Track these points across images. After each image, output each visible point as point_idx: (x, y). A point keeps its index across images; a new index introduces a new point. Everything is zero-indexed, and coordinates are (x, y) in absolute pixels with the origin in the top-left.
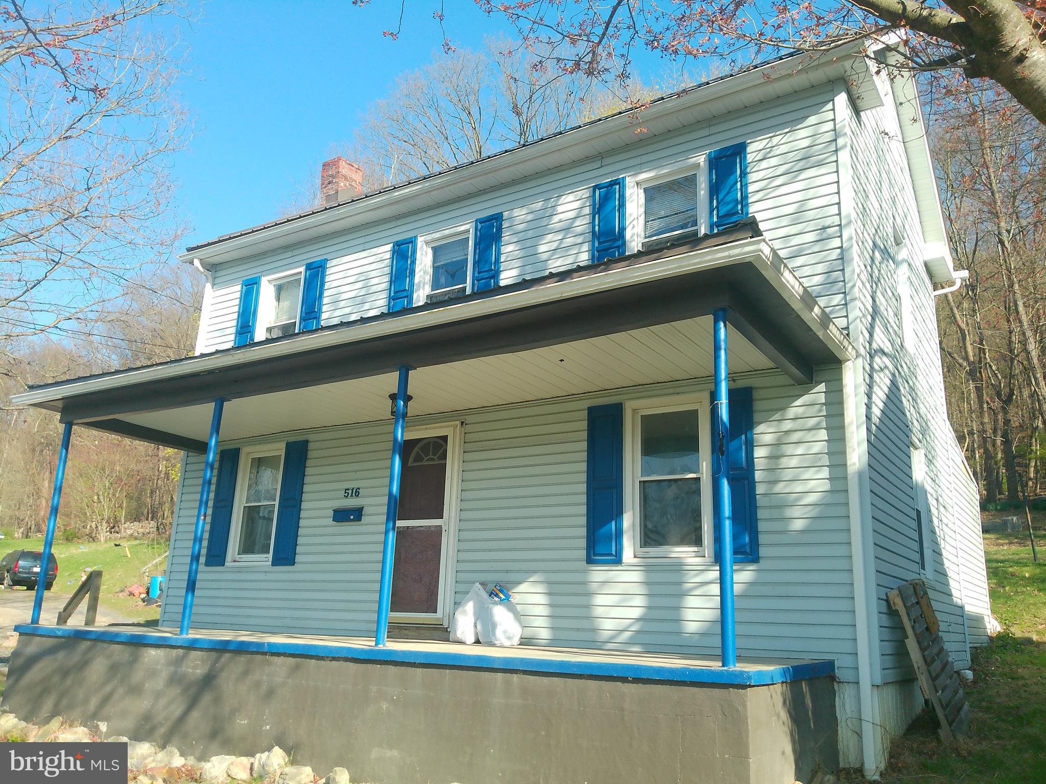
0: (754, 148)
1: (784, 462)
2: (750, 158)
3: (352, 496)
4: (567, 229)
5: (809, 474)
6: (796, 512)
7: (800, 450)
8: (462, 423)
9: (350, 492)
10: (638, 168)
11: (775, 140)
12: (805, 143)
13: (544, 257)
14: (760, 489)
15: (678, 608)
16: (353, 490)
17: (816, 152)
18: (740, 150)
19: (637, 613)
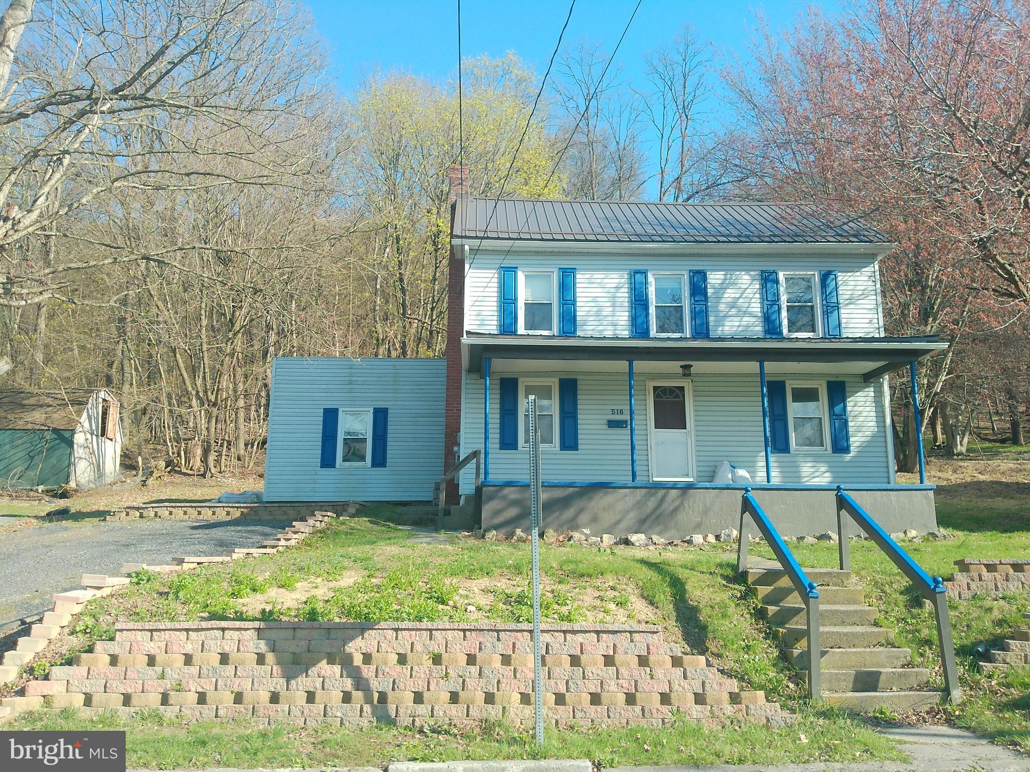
2: (839, 279)
3: (617, 413)
8: (692, 381)
9: (616, 411)
10: (786, 268)
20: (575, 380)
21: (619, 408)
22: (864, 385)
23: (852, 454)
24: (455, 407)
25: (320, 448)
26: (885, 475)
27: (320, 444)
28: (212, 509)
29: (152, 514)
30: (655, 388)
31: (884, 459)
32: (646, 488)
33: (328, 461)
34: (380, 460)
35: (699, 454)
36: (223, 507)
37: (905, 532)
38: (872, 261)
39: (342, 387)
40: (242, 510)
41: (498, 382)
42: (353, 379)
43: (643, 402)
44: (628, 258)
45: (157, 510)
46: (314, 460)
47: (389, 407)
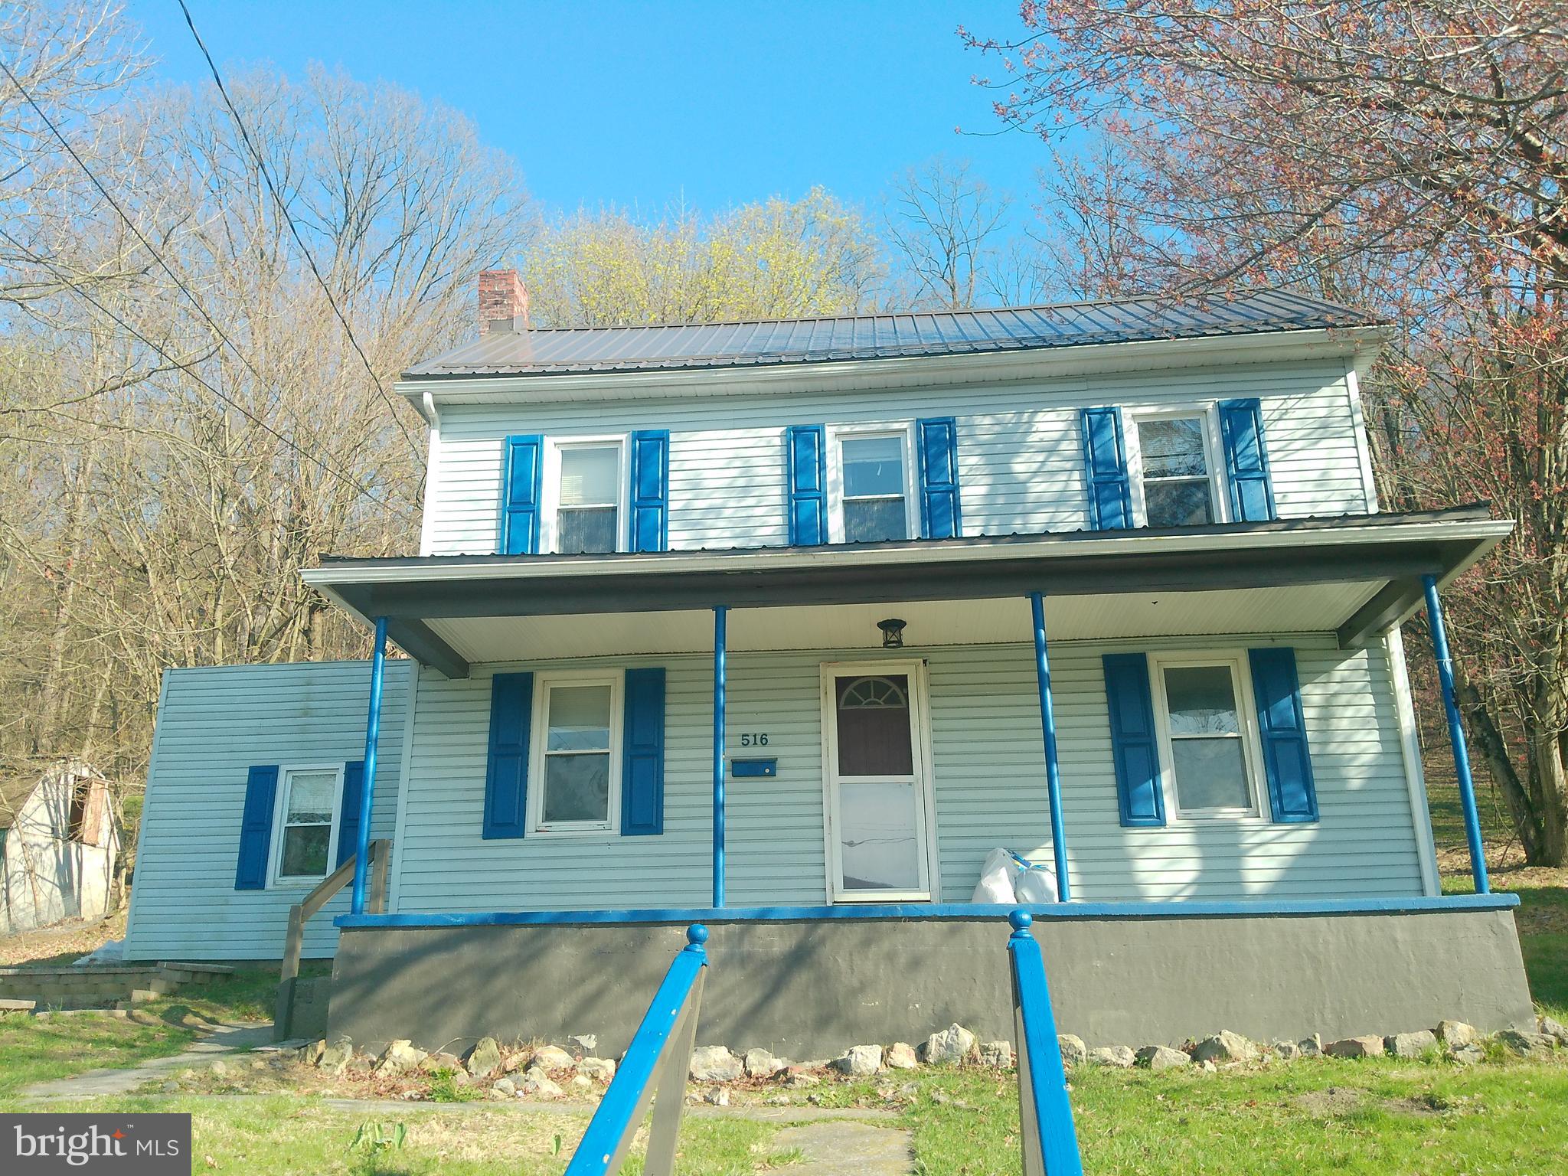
0: (1269, 406)
1: (1335, 723)
2: (1265, 415)
3: (755, 744)
4: (1051, 451)
5: (1360, 736)
6: (1352, 772)
7: (1350, 712)
8: (925, 662)
9: (751, 739)
10: (1138, 399)
11: (1290, 403)
12: (1323, 412)
13: (1022, 477)
14: (1313, 750)
15: (1237, 870)
16: (755, 736)
17: (1332, 423)
18: (1254, 405)
19: (1190, 877)
20: (662, 672)
21: (759, 730)
22: (1341, 654)
23: (1323, 824)
25: (237, 848)
26: (1412, 872)
27: (238, 839)
30: (842, 683)
31: (1406, 834)
33: (250, 876)
35: (945, 832)
37: (1439, 1033)
38: (1341, 372)
39: (290, 721)
41: (489, 683)
42: (313, 704)
43: (813, 716)
44: (781, 403)
46: (224, 874)
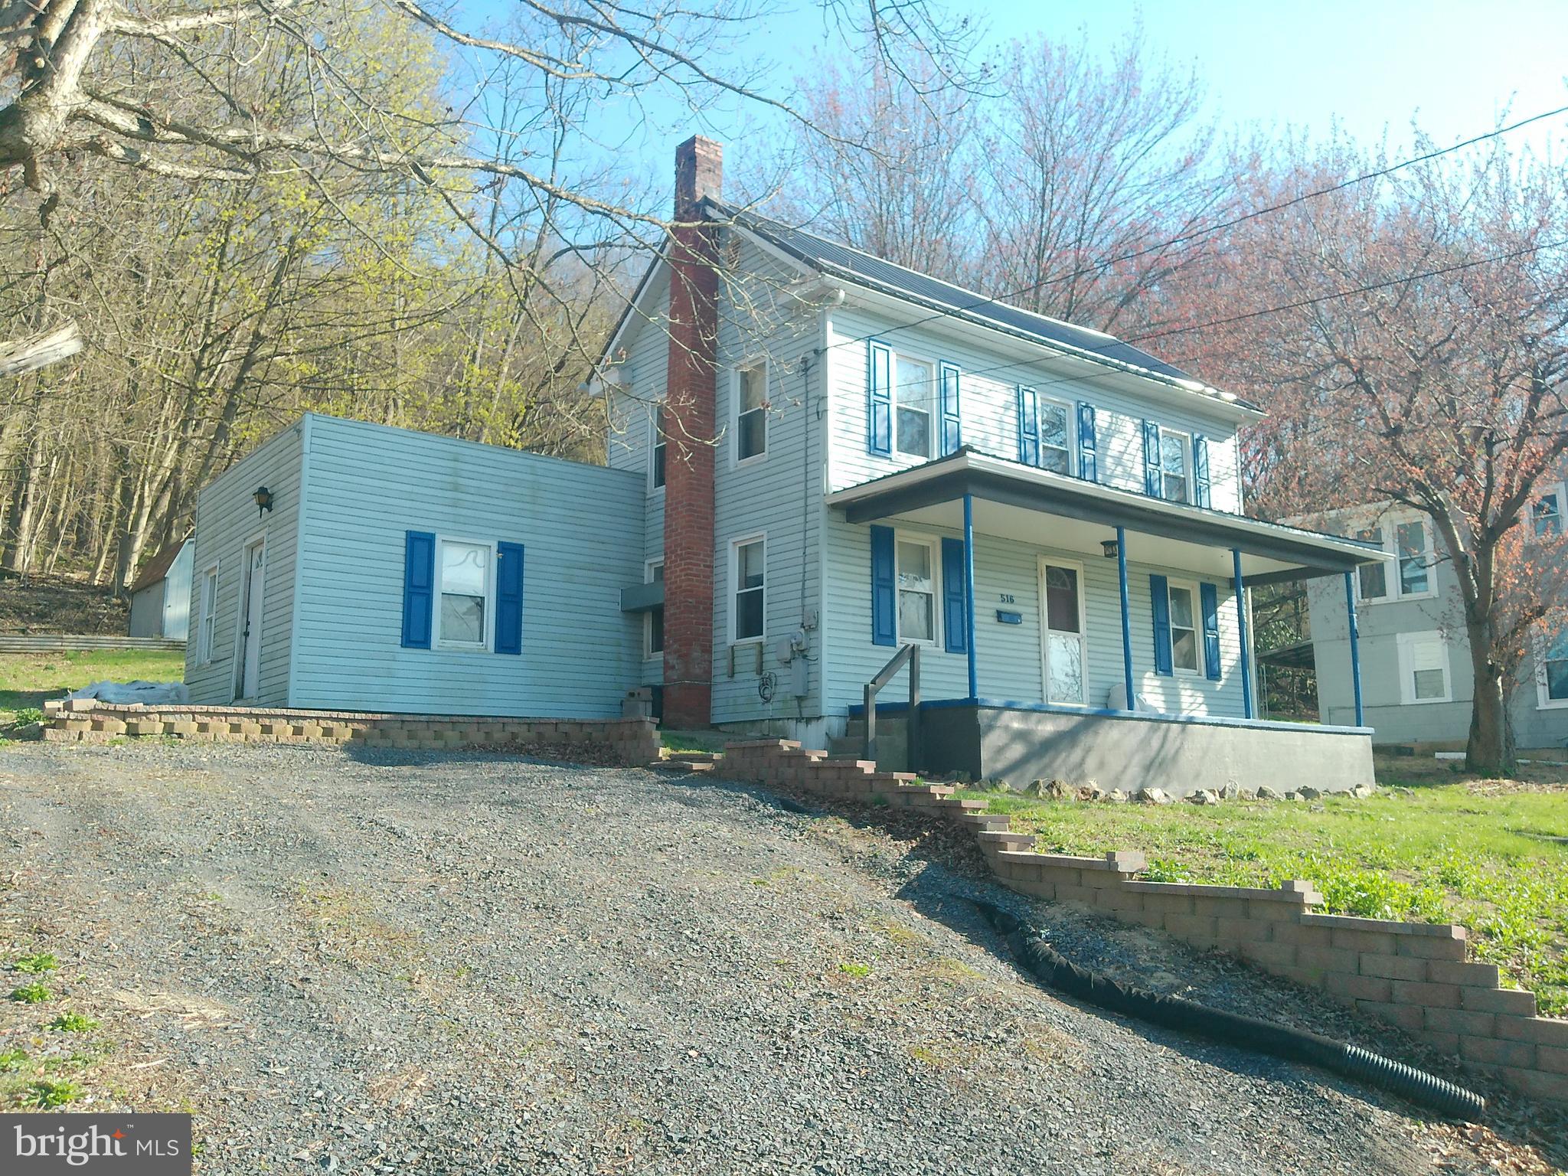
3: (1007, 601)
8: (1084, 563)
9: (1005, 598)
16: (1007, 596)
21: (1009, 593)
22: (1228, 592)
23: (1222, 682)
24: (703, 560)
25: (400, 608)
27: (401, 599)
28: (293, 723)
29: (159, 728)
30: (1048, 569)
32: (1150, 720)
34: (509, 641)
36: (318, 718)
38: (1233, 431)
39: (440, 493)
40: (356, 726)
41: (869, 531)
42: (460, 480)
43: (1034, 588)
45: (171, 719)
46: (389, 631)
47: (525, 543)
